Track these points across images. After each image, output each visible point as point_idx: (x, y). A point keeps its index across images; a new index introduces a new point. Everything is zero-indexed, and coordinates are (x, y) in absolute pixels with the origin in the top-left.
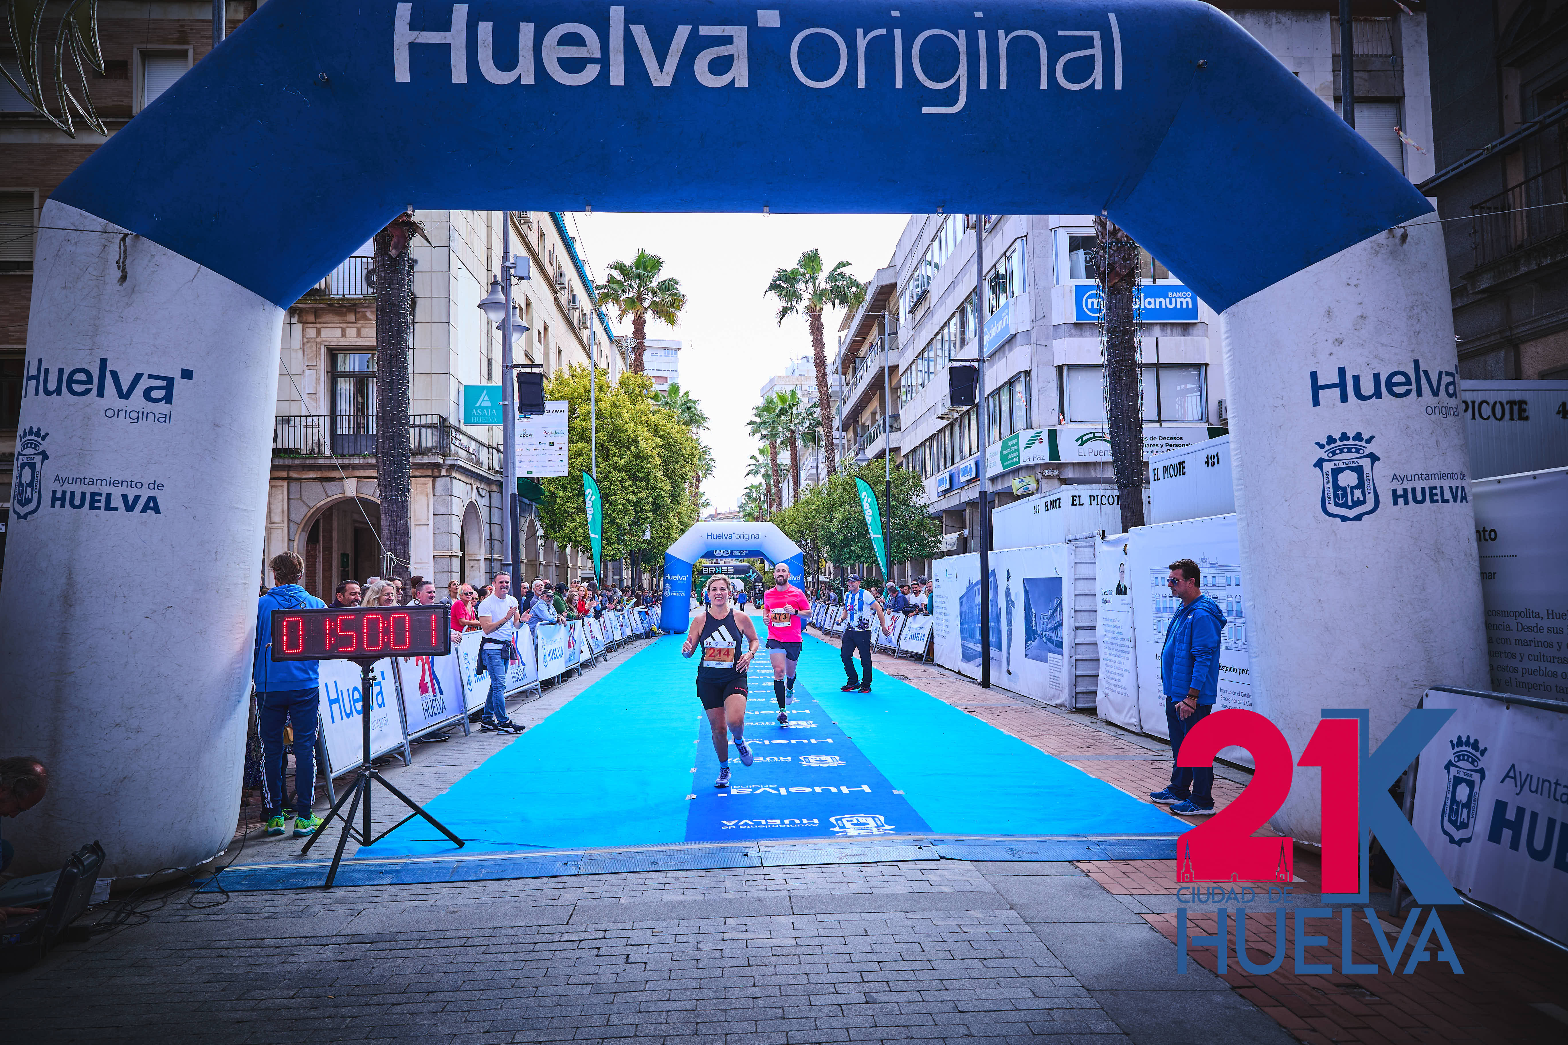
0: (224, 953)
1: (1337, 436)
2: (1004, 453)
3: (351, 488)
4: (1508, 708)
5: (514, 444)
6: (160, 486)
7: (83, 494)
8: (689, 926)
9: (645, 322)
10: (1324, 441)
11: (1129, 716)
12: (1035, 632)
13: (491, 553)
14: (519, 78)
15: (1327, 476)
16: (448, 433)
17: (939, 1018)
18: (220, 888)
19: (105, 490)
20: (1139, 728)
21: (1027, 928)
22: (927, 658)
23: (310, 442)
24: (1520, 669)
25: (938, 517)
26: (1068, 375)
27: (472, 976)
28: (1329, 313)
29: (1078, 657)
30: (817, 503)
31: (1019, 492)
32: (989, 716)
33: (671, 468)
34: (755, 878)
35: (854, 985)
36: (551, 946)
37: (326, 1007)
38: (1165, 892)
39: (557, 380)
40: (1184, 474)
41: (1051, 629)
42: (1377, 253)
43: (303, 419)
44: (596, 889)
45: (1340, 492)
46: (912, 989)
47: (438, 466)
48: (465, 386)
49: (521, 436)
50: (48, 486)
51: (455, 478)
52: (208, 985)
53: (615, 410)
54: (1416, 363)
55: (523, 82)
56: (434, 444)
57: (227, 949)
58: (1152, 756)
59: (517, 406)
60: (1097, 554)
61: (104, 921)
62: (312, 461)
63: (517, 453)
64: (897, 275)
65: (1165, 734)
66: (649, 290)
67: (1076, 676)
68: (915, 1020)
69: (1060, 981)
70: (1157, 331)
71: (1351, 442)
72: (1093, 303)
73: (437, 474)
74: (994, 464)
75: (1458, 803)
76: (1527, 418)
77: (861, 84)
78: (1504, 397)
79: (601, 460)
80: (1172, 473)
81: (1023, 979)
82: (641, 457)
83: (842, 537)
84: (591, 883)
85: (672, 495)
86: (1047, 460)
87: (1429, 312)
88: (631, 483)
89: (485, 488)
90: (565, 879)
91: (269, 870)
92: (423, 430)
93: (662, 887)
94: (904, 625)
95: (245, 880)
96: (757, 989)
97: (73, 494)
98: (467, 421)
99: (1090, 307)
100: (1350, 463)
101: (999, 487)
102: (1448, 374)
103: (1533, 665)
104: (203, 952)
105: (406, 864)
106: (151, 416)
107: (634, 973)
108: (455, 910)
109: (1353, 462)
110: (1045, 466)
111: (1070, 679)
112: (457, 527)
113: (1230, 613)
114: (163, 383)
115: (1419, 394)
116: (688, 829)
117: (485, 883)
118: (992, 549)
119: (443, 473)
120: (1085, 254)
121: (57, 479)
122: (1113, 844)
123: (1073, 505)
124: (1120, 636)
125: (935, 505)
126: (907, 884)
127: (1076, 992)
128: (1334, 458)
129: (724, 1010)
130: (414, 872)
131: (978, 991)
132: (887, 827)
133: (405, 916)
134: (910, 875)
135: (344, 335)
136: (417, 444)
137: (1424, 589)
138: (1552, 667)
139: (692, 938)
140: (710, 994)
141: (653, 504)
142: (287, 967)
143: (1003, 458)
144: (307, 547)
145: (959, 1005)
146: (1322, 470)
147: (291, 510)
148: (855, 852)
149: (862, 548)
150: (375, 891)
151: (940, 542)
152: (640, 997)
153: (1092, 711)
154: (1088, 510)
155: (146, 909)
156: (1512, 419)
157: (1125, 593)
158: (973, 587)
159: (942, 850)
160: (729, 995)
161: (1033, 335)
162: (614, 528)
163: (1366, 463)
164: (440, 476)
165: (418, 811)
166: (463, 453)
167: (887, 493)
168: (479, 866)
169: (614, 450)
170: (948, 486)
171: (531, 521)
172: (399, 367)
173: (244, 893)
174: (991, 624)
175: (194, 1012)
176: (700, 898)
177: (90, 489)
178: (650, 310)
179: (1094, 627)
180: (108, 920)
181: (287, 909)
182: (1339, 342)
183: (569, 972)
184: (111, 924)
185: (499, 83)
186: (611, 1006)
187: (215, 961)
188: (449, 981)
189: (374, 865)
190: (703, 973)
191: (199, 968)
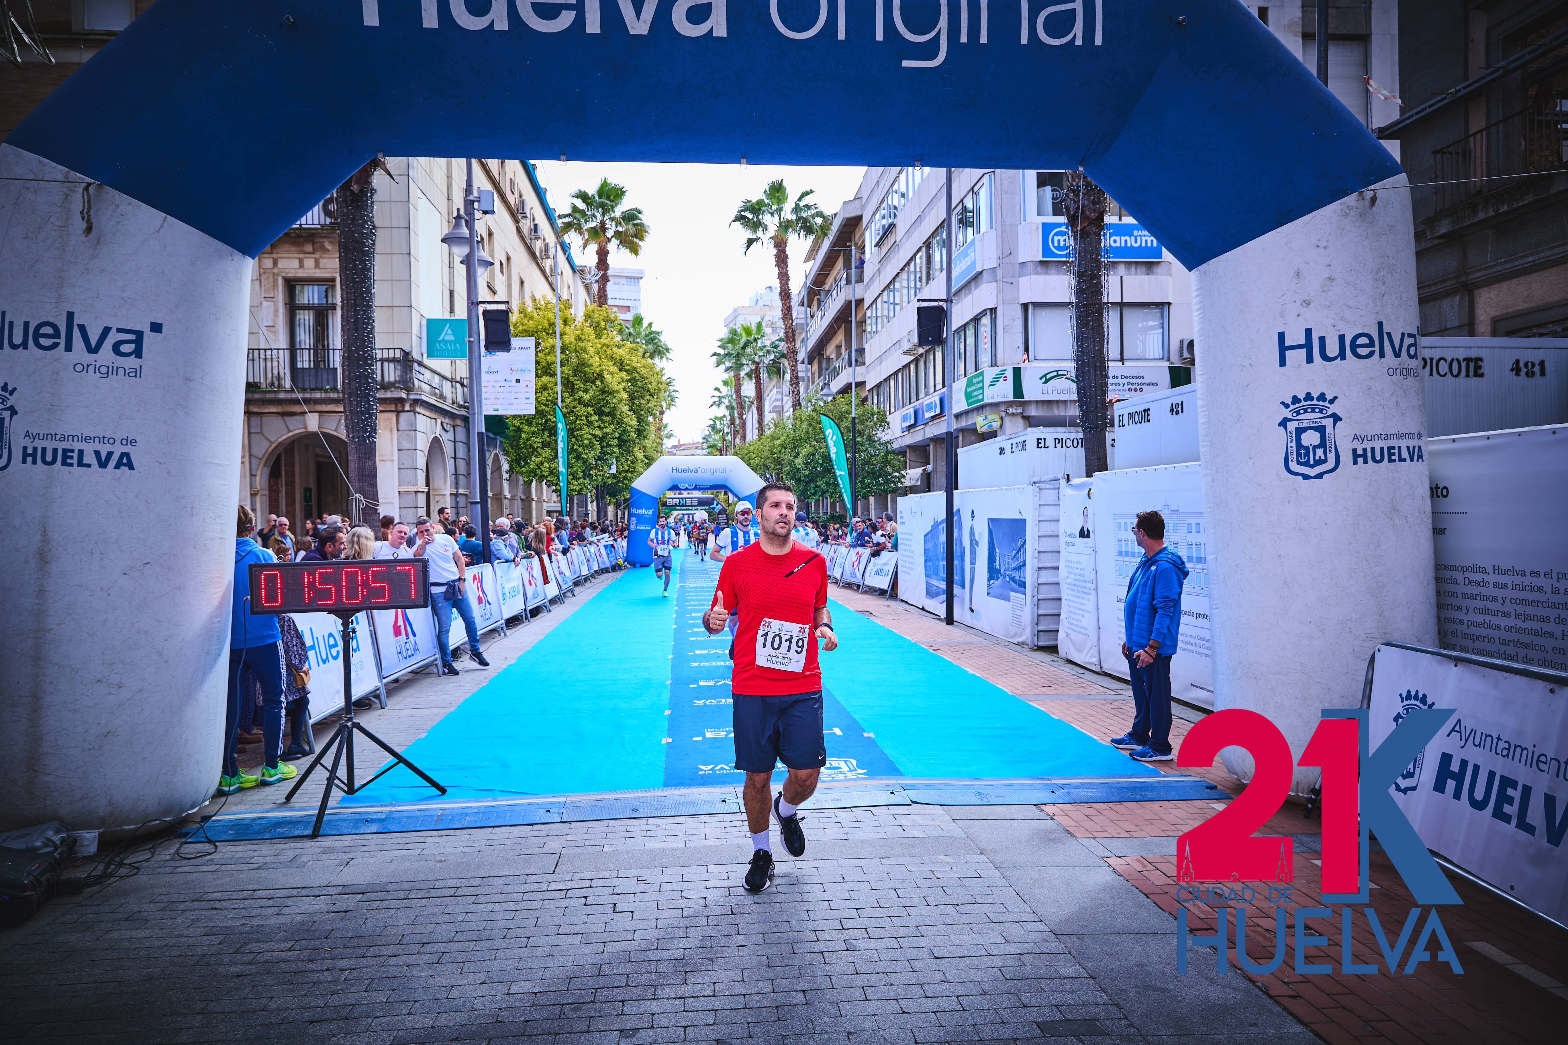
0: (217, 905)
1: (1301, 396)
2: (969, 390)
3: (313, 423)
4: (1456, 666)
5: (480, 382)
6: (133, 442)
7: (55, 451)
8: (672, 874)
9: (608, 252)
10: (1289, 401)
11: (1089, 655)
12: (999, 571)
13: (457, 488)
14: (492, 23)
15: (1291, 436)
16: (411, 367)
17: (916, 964)
18: (207, 837)
19: (77, 446)
20: (1099, 667)
21: (997, 874)
22: (891, 593)
23: (267, 375)
24: (1466, 622)
25: (902, 452)
26: (1034, 313)
27: (464, 927)
28: (1298, 274)
29: (1040, 597)
30: (783, 438)
31: (983, 430)
32: (954, 654)
33: (637, 402)
34: (733, 824)
35: (834, 932)
36: (540, 896)
37: (324, 959)
38: (1127, 835)
39: (521, 313)
40: (1149, 421)
41: (1014, 569)
42: (1346, 215)
43: (260, 351)
44: (580, 837)
45: (1302, 451)
46: (889, 936)
47: (401, 401)
48: (428, 320)
49: (487, 372)
50: (18, 442)
51: (419, 413)
52: (205, 938)
53: (580, 343)
54: (1380, 325)
55: (497, 28)
56: (397, 378)
57: (220, 901)
58: (1111, 696)
59: (483, 343)
60: (1061, 497)
61: (94, 873)
62: (270, 395)
63: (484, 390)
64: (863, 207)
65: (1124, 674)
66: (612, 219)
68: (893, 967)
69: (1029, 926)
70: (1121, 269)
71: (1315, 402)
72: (1059, 241)
73: (400, 409)
74: (959, 401)
76: (1482, 375)
77: (841, 36)
78: (1461, 354)
79: (566, 395)
80: (1137, 420)
81: (995, 925)
82: (606, 392)
83: (807, 473)
84: (574, 831)
85: (638, 430)
86: (1011, 398)
87: (1395, 274)
88: (596, 417)
89: (450, 422)
90: (548, 827)
91: (254, 819)
92: (386, 364)
93: (644, 834)
94: (869, 561)
95: (231, 829)
96: (741, 937)
97: (44, 450)
98: (430, 355)
99: (1056, 244)
100: (1313, 423)
101: (963, 423)
102: (1410, 335)
103: (1479, 618)
104: (196, 905)
105: (391, 812)
106: (121, 371)
107: (622, 922)
108: (443, 859)
109: (1316, 422)
110: (1010, 404)
111: (1033, 619)
112: (421, 462)
113: (1190, 559)
114: (132, 337)
115: (1382, 355)
116: (666, 774)
117: (470, 831)
118: (957, 489)
119: (407, 408)
120: (1052, 190)
121: (27, 435)
122: (1076, 787)
123: (1038, 447)
124: (1082, 578)
125: (899, 440)
126: (882, 829)
127: (1045, 937)
128: (1299, 417)
129: (710, 959)
130: (399, 820)
131: (952, 937)
132: (860, 771)
133: (393, 866)
134: (883, 820)
135: (301, 266)
136: (379, 378)
137: (1379, 546)
138: (1496, 621)
139: (676, 887)
140: (697, 943)
141: (619, 439)
142: (282, 919)
143: (968, 396)
144: (267, 481)
145: (934, 951)
146: (1286, 429)
147: (253, 445)
148: (829, 797)
149: (827, 484)
150: (361, 840)
151: (904, 477)
152: (630, 946)
153: (1053, 649)
154: (1053, 453)
155: (135, 860)
156: (1468, 375)
158: (938, 526)
159: (914, 795)
161: (999, 272)
162: (580, 463)
163: (1328, 423)
164: (404, 411)
165: (400, 759)
166: (426, 388)
167: (853, 429)
168: (463, 814)
169: (579, 384)
170: (912, 422)
171: (496, 455)
172: (364, 306)
173: (232, 843)
174: (955, 562)
175: (193, 965)
176: (682, 845)
177: (61, 446)
178: (613, 239)
179: (1057, 568)
180: (98, 872)
181: (276, 859)
182: (1307, 303)
183: (558, 921)
184: (100, 877)
185: (471, 29)
186: (602, 956)
187: (210, 913)
188: (442, 932)
189: (359, 813)
190: (687, 922)
191: (194, 921)
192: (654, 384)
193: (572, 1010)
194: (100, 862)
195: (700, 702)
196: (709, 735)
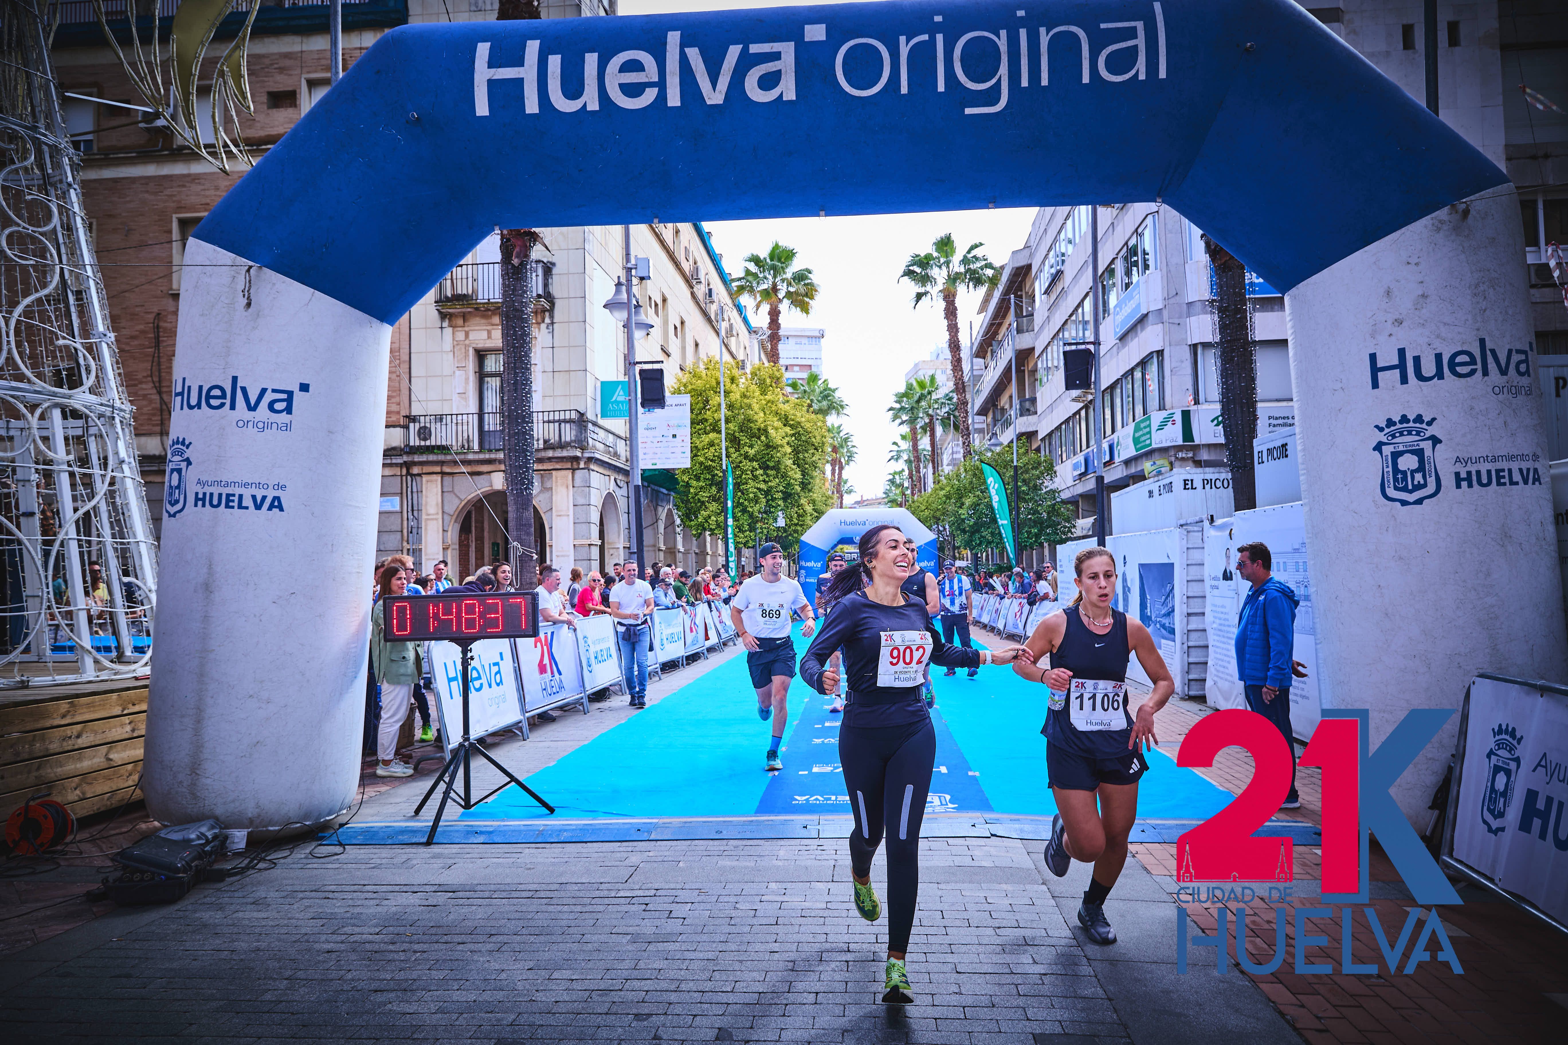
0: (331, 895)
1: (1396, 419)
2: (1137, 435)
3: (498, 481)
4: (1542, 696)
5: (637, 438)
7: (220, 495)
8: (734, 888)
9: (780, 312)
10: (1383, 424)
11: (1235, 703)
12: (1150, 618)
13: (629, 542)
14: (585, 105)
15: (1387, 460)
16: (586, 427)
18: (339, 841)
19: (238, 491)
21: (1053, 902)
23: (460, 439)
25: (1073, 501)
26: (1203, 354)
27: (531, 923)
28: (1388, 293)
29: (1191, 644)
30: (948, 489)
33: (801, 456)
34: (808, 848)
36: (606, 901)
37: (403, 943)
40: (1287, 456)
41: (1164, 615)
42: (1438, 230)
43: (454, 417)
44: (661, 853)
45: (1400, 476)
47: (576, 459)
48: (602, 382)
49: (645, 429)
50: (192, 488)
51: (593, 470)
52: (312, 921)
53: (746, 401)
54: (1482, 342)
55: (589, 108)
56: (573, 438)
57: (333, 892)
59: (639, 401)
60: (1205, 539)
61: (239, 866)
62: (462, 457)
63: (640, 445)
64: (1032, 255)
66: (783, 280)
67: (1189, 664)
71: (1411, 424)
73: (575, 467)
74: (1127, 448)
75: (1496, 792)
77: (904, 90)
79: (732, 450)
80: (1275, 456)
82: (771, 446)
83: (971, 523)
84: (657, 848)
85: (802, 483)
86: (1180, 442)
87: (1498, 288)
88: (761, 472)
89: (623, 478)
90: (635, 844)
91: (382, 828)
92: (563, 425)
94: (1030, 612)
95: (360, 835)
96: (777, 944)
97: (211, 495)
98: (604, 415)
100: (1410, 446)
101: (1133, 470)
102: (1518, 352)
104: (313, 894)
105: (499, 826)
106: (274, 425)
107: (672, 926)
108: (532, 867)
109: (1413, 445)
110: (1179, 448)
111: (1183, 667)
112: (595, 517)
114: (284, 396)
115: (1485, 373)
116: (760, 803)
117: (564, 845)
118: (1110, 534)
119: (582, 465)
121: (199, 482)
122: (1169, 827)
123: (1185, 489)
124: (1226, 623)
125: (1071, 489)
128: (1393, 441)
129: (741, 961)
130: (504, 833)
131: (982, 956)
132: (950, 805)
133: (487, 871)
134: (955, 850)
135: (489, 337)
136: (557, 438)
137: (1488, 574)
140: (733, 947)
141: (783, 492)
142: (379, 909)
143: (1136, 441)
144: (460, 536)
145: (959, 967)
146: (1381, 453)
147: (445, 503)
149: (992, 534)
150: (467, 848)
151: (1075, 526)
152: (671, 946)
154: (1201, 494)
155: (275, 857)
157: (1231, 579)
159: (996, 829)
160: (750, 948)
161: (1165, 313)
163: (1427, 446)
164: (579, 469)
165: (513, 779)
166: (600, 446)
167: (1015, 478)
168: (561, 831)
169: (744, 440)
170: (1083, 470)
171: (669, 510)
173: (358, 847)
175: (295, 942)
176: (752, 864)
177: (225, 491)
178: (785, 300)
179: (1203, 614)
180: (243, 865)
181: (391, 861)
182: (1399, 322)
183: (615, 922)
184: (243, 868)
185: (567, 111)
186: (643, 953)
187: (322, 901)
188: (511, 926)
189: (472, 826)
190: (733, 929)
191: (307, 907)
192: (818, 438)
193: (599, 995)
194: (248, 857)
195: (818, 741)
196: (815, 770)
